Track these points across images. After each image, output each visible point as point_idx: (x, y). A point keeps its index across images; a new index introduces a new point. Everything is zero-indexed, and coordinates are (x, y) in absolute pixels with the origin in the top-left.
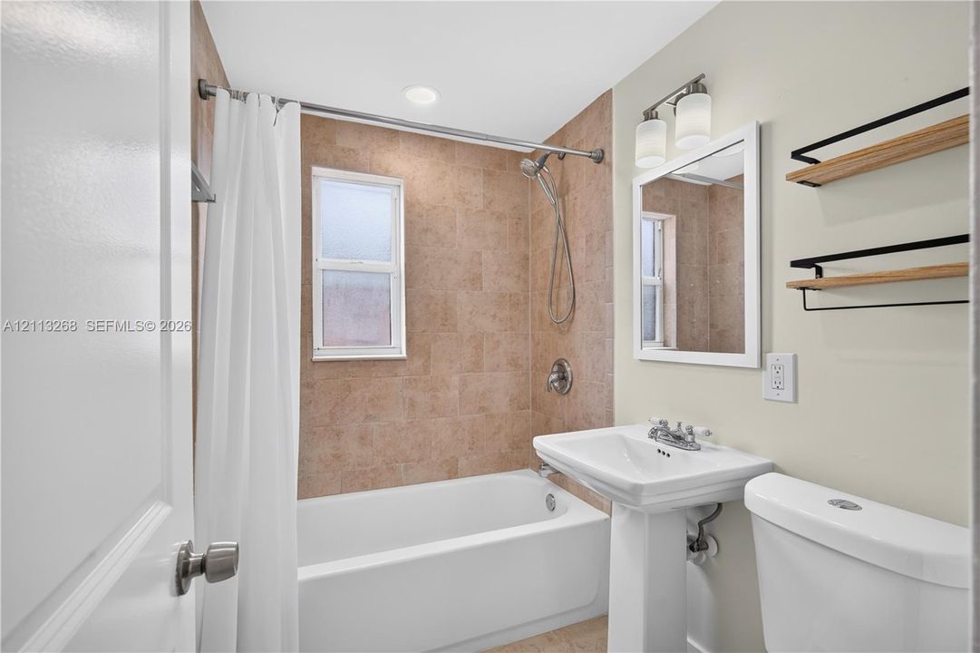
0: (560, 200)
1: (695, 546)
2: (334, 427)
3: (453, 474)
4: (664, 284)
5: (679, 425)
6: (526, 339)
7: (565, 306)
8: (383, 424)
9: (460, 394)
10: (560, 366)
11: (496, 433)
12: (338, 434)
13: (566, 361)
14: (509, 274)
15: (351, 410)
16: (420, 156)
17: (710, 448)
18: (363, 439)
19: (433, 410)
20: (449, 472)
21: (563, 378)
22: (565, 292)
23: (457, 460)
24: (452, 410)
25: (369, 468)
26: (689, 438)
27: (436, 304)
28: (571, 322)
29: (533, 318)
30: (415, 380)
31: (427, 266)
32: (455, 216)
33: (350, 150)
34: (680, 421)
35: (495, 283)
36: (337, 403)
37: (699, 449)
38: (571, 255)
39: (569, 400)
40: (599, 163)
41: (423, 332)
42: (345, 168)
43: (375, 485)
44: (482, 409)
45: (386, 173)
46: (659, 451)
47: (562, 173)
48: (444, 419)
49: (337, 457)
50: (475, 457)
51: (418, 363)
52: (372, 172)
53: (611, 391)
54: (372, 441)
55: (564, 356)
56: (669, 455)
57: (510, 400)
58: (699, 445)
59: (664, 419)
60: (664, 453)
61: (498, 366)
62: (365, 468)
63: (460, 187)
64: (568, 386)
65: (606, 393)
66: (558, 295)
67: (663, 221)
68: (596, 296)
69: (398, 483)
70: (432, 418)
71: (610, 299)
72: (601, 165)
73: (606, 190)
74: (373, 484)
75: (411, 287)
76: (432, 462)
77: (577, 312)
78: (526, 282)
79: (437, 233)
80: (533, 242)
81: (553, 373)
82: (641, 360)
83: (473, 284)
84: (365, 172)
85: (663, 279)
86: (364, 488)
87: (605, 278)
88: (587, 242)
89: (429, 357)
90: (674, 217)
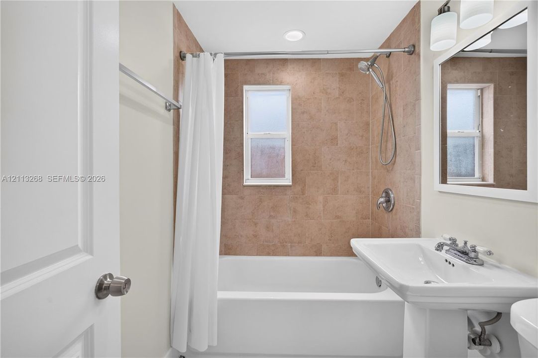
0: (387, 85)
1: (477, 340)
2: (254, 220)
3: (318, 253)
4: (482, 136)
5: (466, 243)
6: (368, 175)
7: (390, 154)
8: (279, 221)
9: (324, 207)
10: (387, 193)
11: (346, 232)
12: (256, 224)
13: (391, 190)
14: (356, 135)
15: (262, 212)
16: (300, 71)
17: (492, 265)
18: (268, 228)
19: (307, 215)
20: (316, 252)
21: (388, 201)
22: (390, 146)
23: (321, 246)
24: (318, 217)
25: (271, 244)
26: (472, 255)
27: (309, 155)
28: (394, 164)
29: (372, 162)
30: (296, 197)
31: (304, 133)
32: (321, 103)
33: (262, 74)
34: (466, 240)
35: (346, 141)
36: (255, 208)
37: (482, 265)
38: (394, 119)
39: (392, 216)
40: (411, 54)
41: (301, 170)
42: (259, 84)
43: (275, 254)
44: (338, 217)
45: (281, 83)
46: (447, 261)
47: (389, 66)
48: (313, 221)
49: (255, 236)
50: (333, 245)
51: (298, 188)
52: (274, 84)
53: (419, 213)
54: (273, 229)
55: (390, 187)
56: (453, 265)
57: (356, 213)
58: (483, 261)
59: (453, 237)
60: (450, 263)
61: (348, 191)
62: (269, 244)
63: (324, 85)
64: (392, 207)
65: (415, 214)
66: (386, 146)
67: (482, 90)
68: (409, 146)
69: (287, 255)
70: (306, 220)
71: (419, 148)
72: (413, 55)
73: (417, 73)
74: (273, 253)
75: (295, 145)
76: (306, 245)
77: (397, 157)
78: (367, 139)
79: (310, 113)
80: (372, 113)
81: (382, 197)
82: (440, 192)
83: (332, 142)
84: (270, 84)
85: (482, 132)
86: (268, 254)
87: (415, 133)
88: (404, 110)
89: (305, 185)
90: (492, 86)
